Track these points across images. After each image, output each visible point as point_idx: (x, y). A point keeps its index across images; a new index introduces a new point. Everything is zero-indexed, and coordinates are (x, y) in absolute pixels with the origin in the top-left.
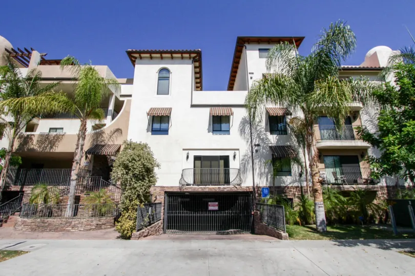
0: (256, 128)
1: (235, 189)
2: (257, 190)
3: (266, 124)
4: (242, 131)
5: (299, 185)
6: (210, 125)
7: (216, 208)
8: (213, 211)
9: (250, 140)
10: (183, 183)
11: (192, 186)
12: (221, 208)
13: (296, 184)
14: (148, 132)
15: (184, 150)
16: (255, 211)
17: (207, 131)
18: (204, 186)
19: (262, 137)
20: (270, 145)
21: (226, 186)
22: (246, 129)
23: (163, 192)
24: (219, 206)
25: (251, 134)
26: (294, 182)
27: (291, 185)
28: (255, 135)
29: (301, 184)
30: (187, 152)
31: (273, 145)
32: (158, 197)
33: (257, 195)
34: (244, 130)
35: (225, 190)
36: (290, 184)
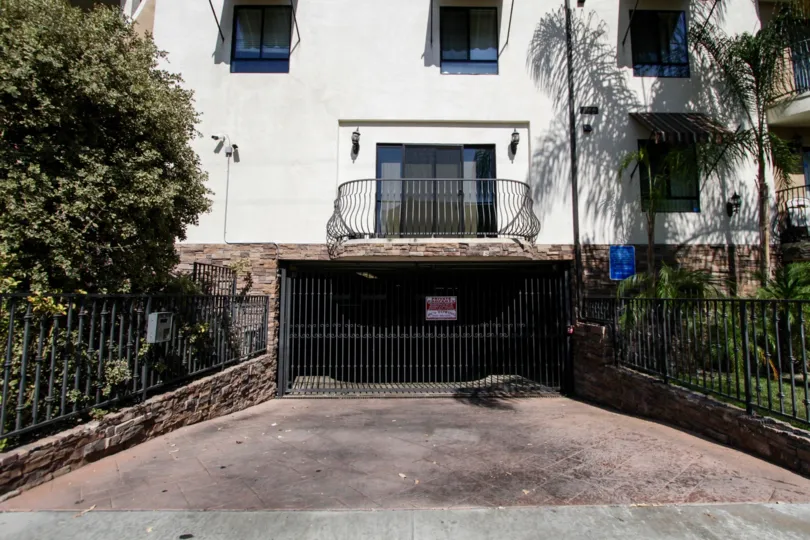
0: (587, 54)
1: (520, 250)
2: (588, 258)
3: (622, 42)
4: (540, 64)
5: (725, 242)
6: (430, 39)
7: (452, 314)
8: (441, 324)
9: (566, 94)
10: (340, 230)
11: (367, 239)
12: (466, 316)
13: (713, 239)
14: (217, 61)
15: (342, 123)
16: (579, 324)
17: (423, 61)
18: (411, 241)
19: (605, 84)
20: (634, 111)
21: (486, 241)
22: (553, 58)
23: (274, 264)
24: (461, 307)
25: (571, 71)
26: (706, 231)
27: (697, 242)
28: (582, 78)
29: (729, 238)
30: (354, 129)
31: (643, 111)
32: (255, 279)
33: (586, 273)
34: (548, 60)
35: (485, 253)
36: (695, 237)
